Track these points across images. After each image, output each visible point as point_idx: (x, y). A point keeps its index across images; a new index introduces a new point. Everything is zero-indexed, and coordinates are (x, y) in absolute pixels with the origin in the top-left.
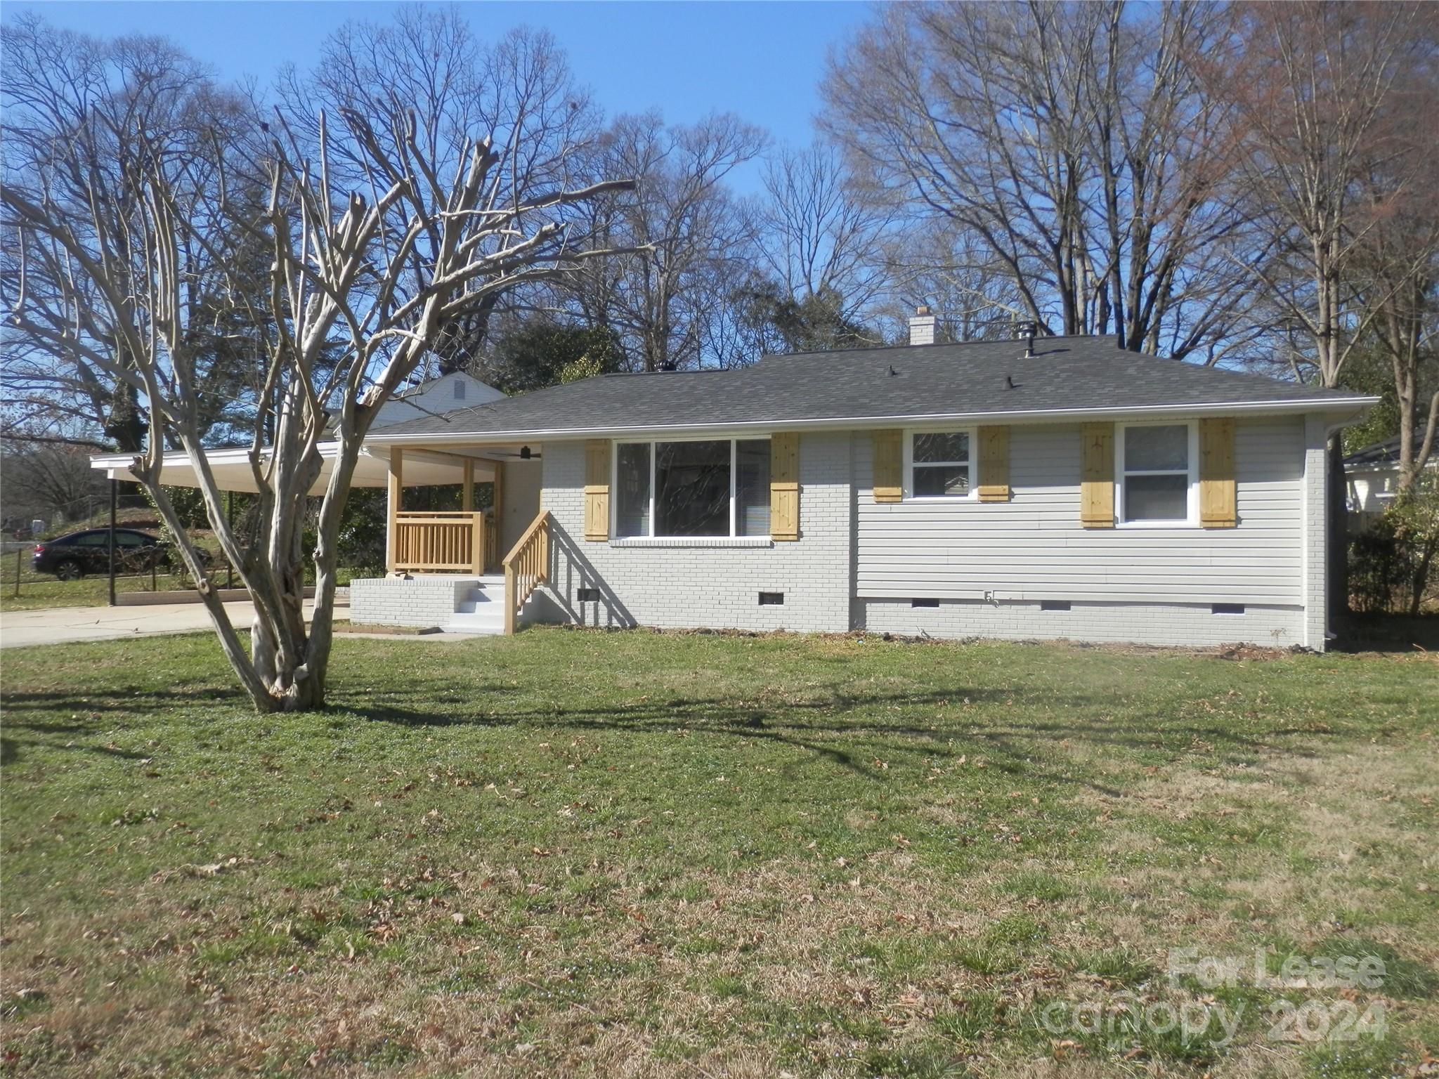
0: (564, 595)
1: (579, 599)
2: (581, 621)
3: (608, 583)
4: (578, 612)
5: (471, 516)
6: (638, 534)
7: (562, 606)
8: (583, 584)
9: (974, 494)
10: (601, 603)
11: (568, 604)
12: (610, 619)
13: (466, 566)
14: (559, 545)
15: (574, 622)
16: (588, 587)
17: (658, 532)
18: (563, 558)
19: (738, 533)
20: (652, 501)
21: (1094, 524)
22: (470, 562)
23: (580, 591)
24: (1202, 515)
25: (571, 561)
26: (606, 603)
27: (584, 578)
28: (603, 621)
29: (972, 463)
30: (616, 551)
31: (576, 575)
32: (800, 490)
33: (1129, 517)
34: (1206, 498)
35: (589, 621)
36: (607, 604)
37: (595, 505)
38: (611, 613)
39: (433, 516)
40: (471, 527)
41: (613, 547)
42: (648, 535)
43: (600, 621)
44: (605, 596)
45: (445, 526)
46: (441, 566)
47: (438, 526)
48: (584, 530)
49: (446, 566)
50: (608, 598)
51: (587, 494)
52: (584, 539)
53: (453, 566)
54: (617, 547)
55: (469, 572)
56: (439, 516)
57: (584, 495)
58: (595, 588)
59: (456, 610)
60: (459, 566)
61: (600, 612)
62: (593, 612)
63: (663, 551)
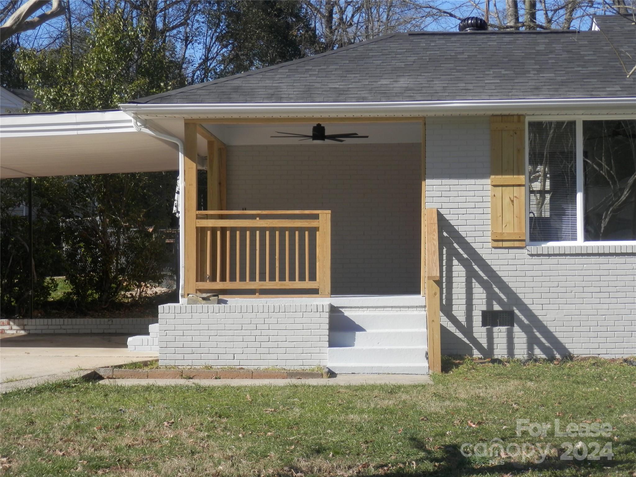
0: (462, 319)
1: (484, 324)
2: (488, 353)
3: (526, 301)
4: (484, 342)
5: (316, 217)
6: (558, 239)
7: (460, 335)
8: (489, 304)
10: (516, 328)
11: (468, 331)
12: (530, 348)
14: (453, 253)
15: (476, 354)
16: (497, 307)
17: (590, 235)
18: (459, 271)
20: (580, 197)
22: (313, 277)
23: (484, 314)
25: (471, 275)
26: (524, 327)
27: (491, 297)
28: (521, 352)
30: (536, 260)
31: (479, 294)
35: (500, 351)
36: (526, 329)
37: (507, 201)
38: (532, 342)
39: (253, 217)
40: (313, 231)
41: (532, 255)
42: (575, 239)
43: (516, 352)
44: (523, 318)
45: (273, 230)
46: (268, 285)
47: (263, 230)
48: (489, 233)
49: (277, 284)
50: (526, 322)
51: (495, 186)
52: (490, 245)
53: (288, 284)
54: (538, 255)
55: (314, 292)
56: (262, 217)
57: (490, 187)
58: (507, 309)
59: (332, 344)
60: (298, 284)
61: (516, 341)
62: (505, 340)
63: (593, 259)
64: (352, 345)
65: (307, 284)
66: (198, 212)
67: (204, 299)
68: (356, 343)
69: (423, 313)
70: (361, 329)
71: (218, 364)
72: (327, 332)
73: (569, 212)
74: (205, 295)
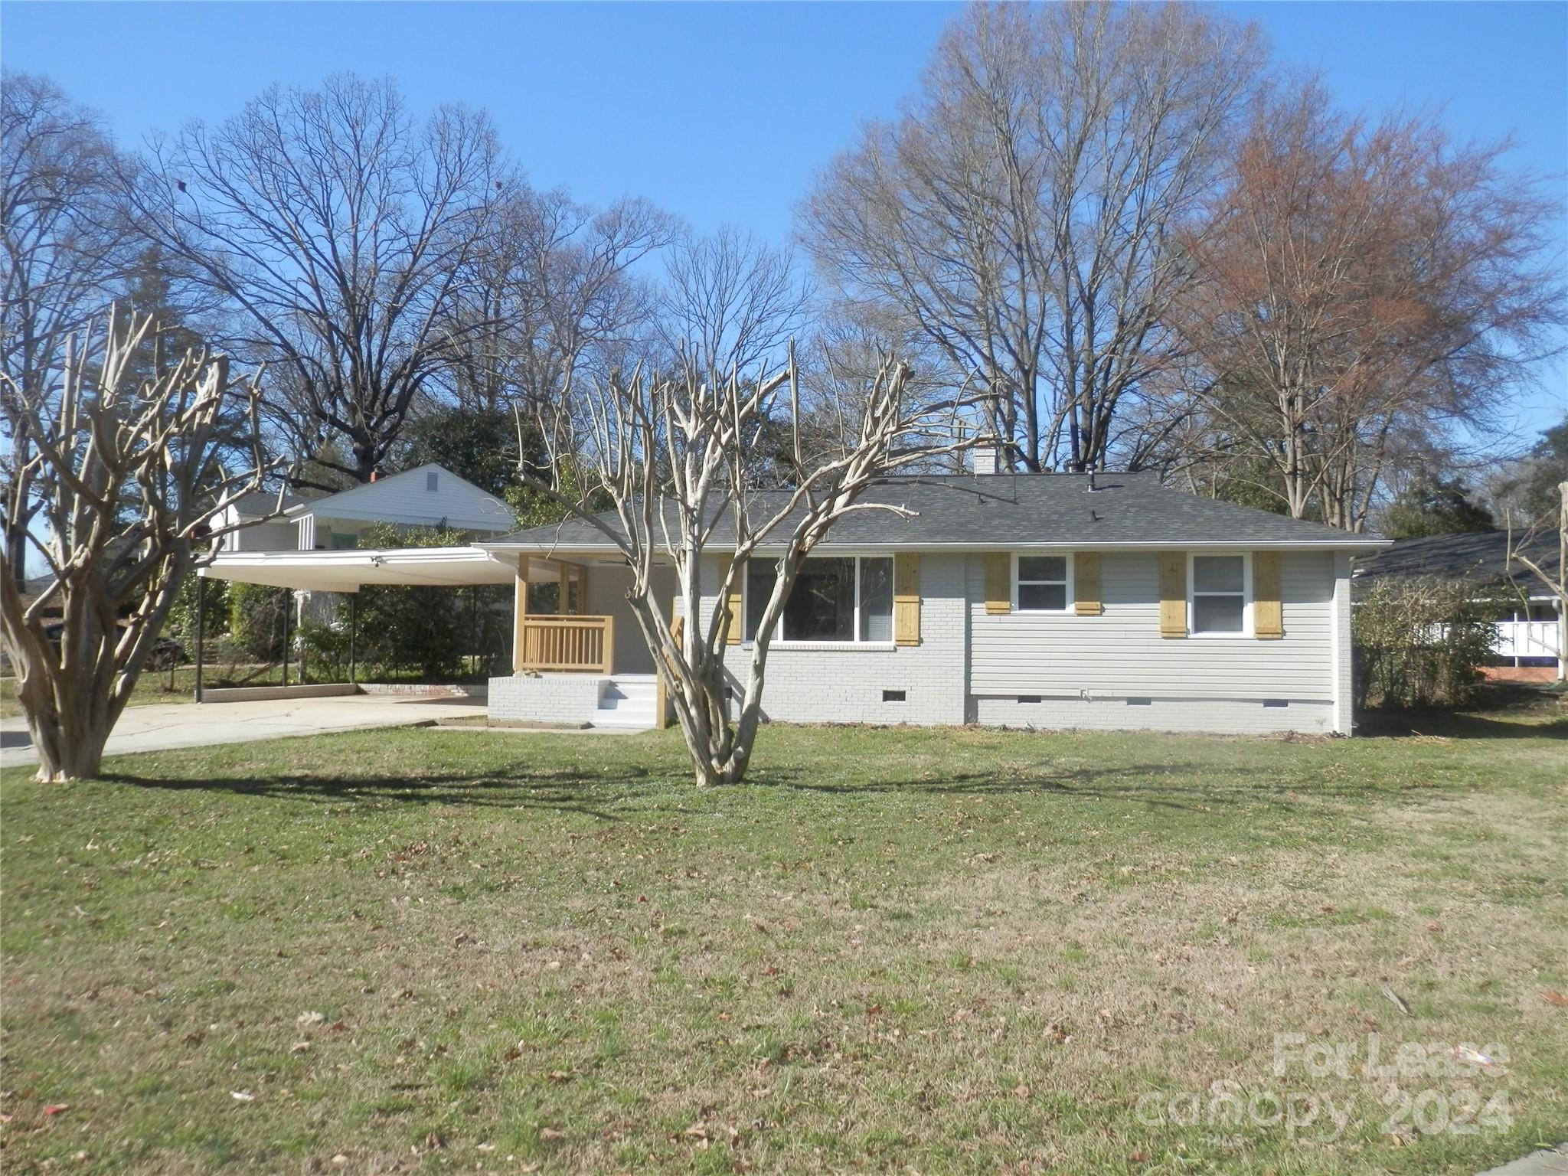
5: (603, 620)
9: (1071, 608)
17: (785, 639)
19: (862, 639)
21: (1170, 634)
22: (600, 662)
24: (1257, 628)
26: (737, 699)
29: (1069, 583)
32: (921, 603)
33: (1199, 629)
34: (1258, 614)
36: (740, 700)
39: (557, 619)
40: (601, 630)
41: (745, 650)
45: (575, 629)
46: (570, 666)
47: (568, 628)
49: (577, 666)
50: (740, 696)
53: (583, 666)
54: (749, 650)
55: (601, 671)
56: (569, 620)
59: (601, 707)
60: (589, 666)
63: (787, 654)
64: (613, 708)
65: (596, 666)
66: (529, 615)
68: (617, 707)
69: (655, 687)
70: (624, 697)
71: (525, 719)
72: (598, 699)
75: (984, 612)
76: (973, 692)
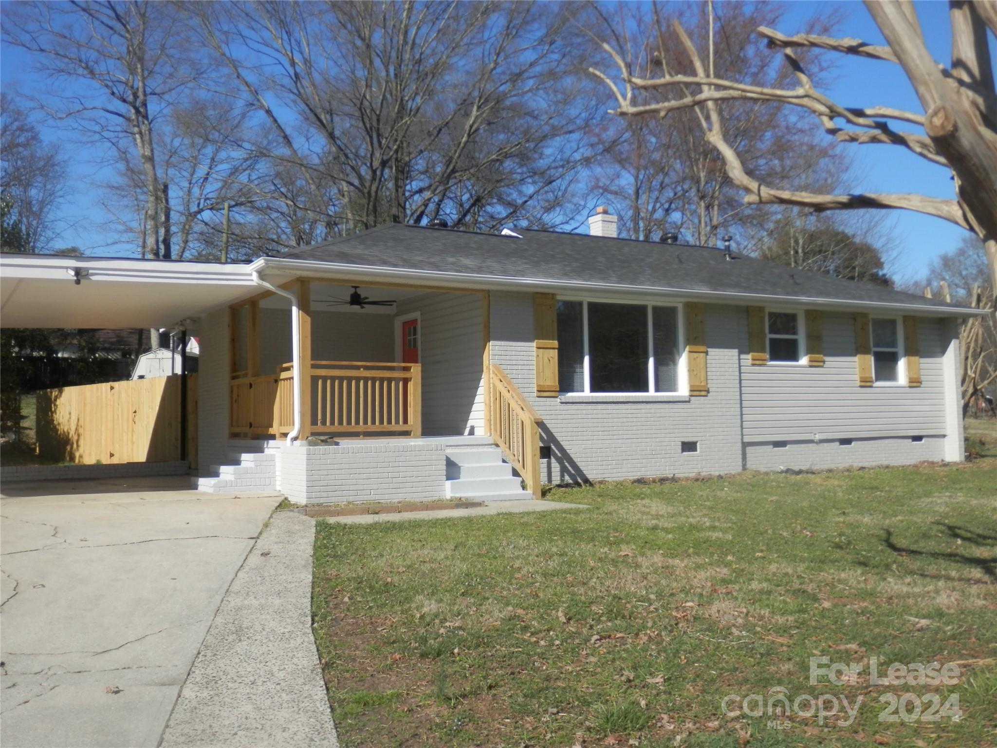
3: (559, 439)
5: (407, 369)
6: (572, 391)
9: (804, 361)
10: (553, 460)
12: (562, 476)
13: (401, 427)
16: (541, 444)
17: (594, 389)
19: (657, 390)
20: (587, 360)
21: (866, 383)
22: (406, 421)
26: (557, 459)
28: (556, 480)
29: (801, 338)
30: (564, 407)
32: (707, 353)
33: (878, 379)
34: (909, 367)
35: (544, 479)
36: (560, 461)
37: (546, 360)
38: (564, 470)
39: (358, 368)
40: (406, 381)
41: (562, 403)
42: (583, 391)
43: (553, 478)
44: (557, 451)
45: (373, 379)
46: (370, 428)
47: (366, 380)
48: (535, 385)
49: (377, 426)
50: (559, 455)
51: (538, 348)
52: (535, 394)
53: (385, 427)
54: (566, 403)
55: (406, 434)
56: (366, 368)
57: (535, 349)
58: (547, 445)
59: (448, 478)
60: (394, 427)
61: (553, 470)
62: (545, 470)
63: (600, 406)
64: (458, 478)
66: (313, 362)
67: (322, 441)
68: (461, 476)
71: (355, 500)
72: (444, 467)
73: (578, 370)
74: (323, 438)
75: (750, 362)
76: (745, 440)
